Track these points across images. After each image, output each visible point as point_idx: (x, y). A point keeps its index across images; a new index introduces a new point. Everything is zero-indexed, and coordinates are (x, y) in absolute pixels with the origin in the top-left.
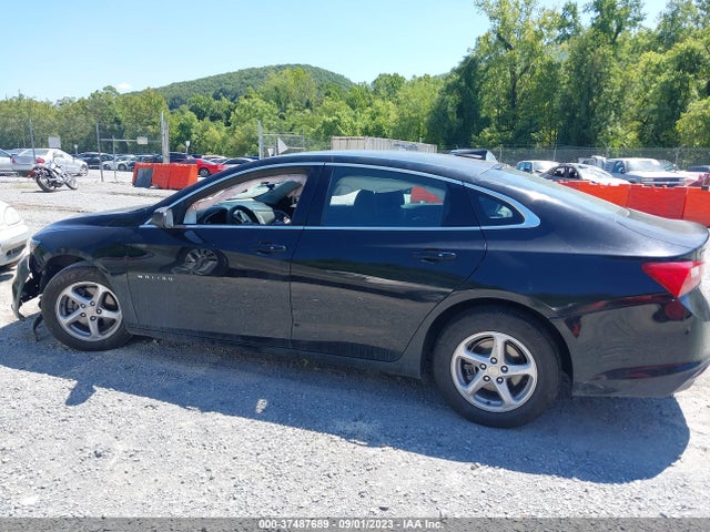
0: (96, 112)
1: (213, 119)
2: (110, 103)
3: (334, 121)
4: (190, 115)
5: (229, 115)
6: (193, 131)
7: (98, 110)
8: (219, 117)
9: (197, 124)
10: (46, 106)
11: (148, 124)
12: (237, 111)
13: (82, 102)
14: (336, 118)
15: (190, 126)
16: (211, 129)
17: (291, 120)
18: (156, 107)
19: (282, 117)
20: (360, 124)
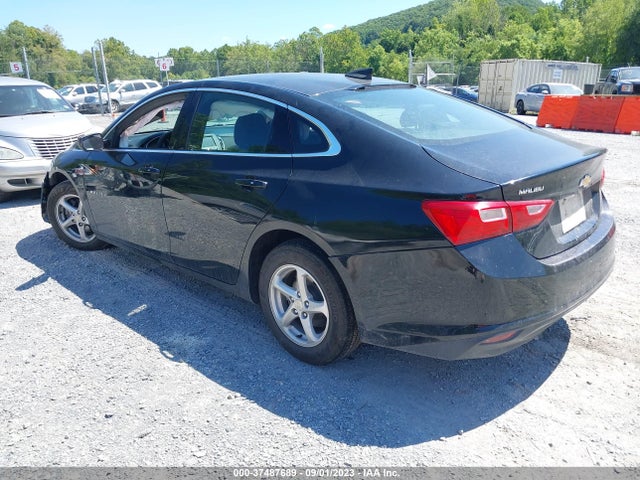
0: (302, 51)
1: (399, 51)
2: (314, 42)
3: (513, 45)
4: (380, 48)
5: (413, 47)
6: (381, 63)
7: (304, 49)
8: (405, 49)
9: (385, 56)
10: (266, 48)
11: (343, 59)
12: (420, 42)
13: (293, 43)
14: (514, 41)
15: (379, 59)
16: (395, 60)
17: (471, 46)
18: (350, 43)
19: (462, 45)
20: (540, 46)
